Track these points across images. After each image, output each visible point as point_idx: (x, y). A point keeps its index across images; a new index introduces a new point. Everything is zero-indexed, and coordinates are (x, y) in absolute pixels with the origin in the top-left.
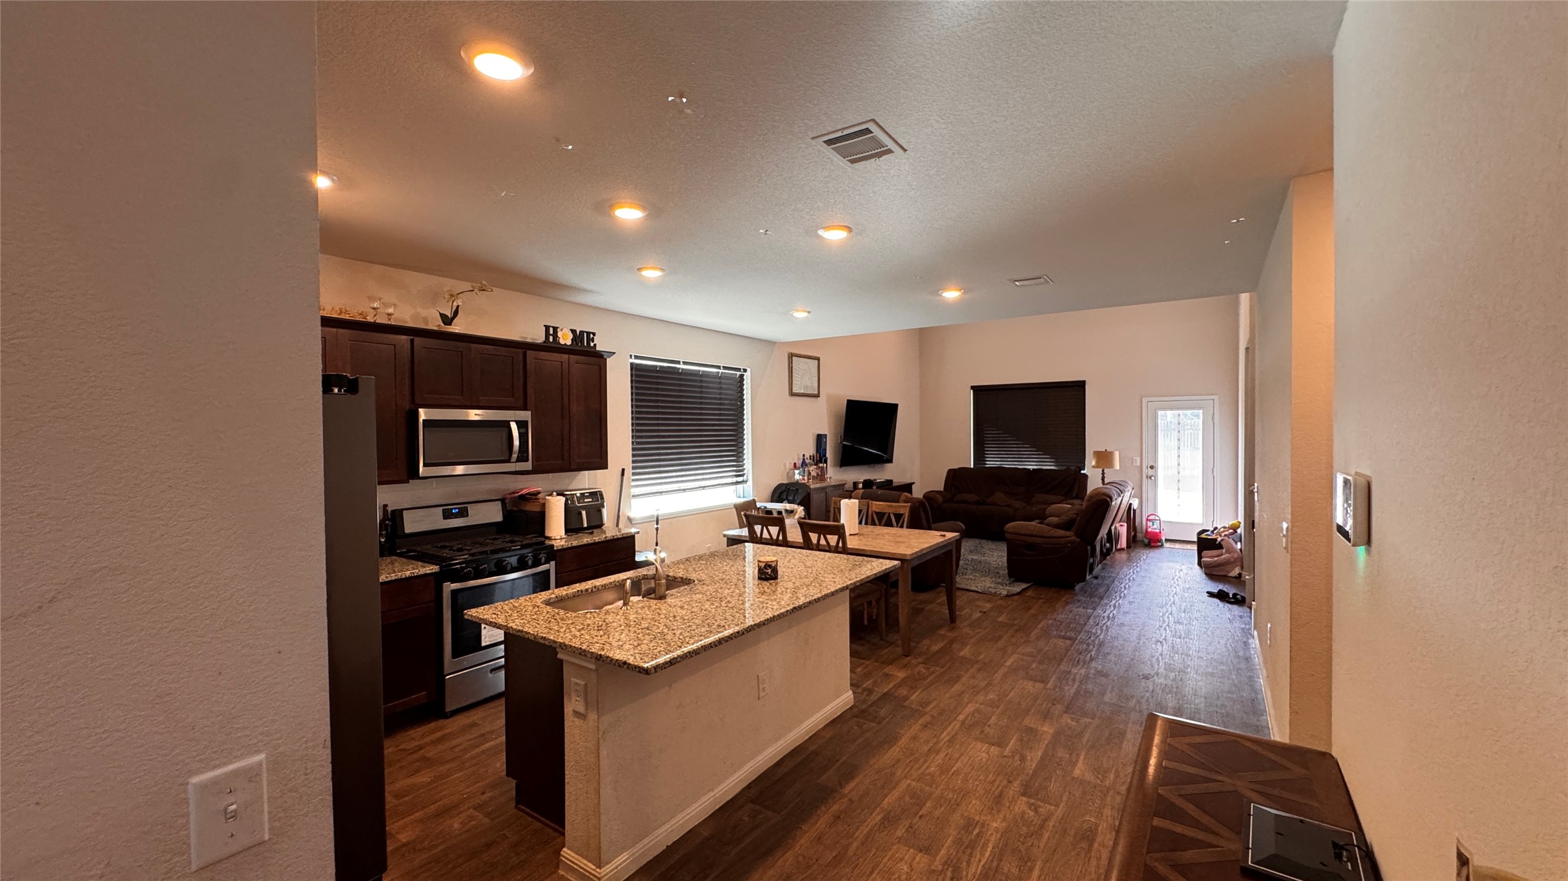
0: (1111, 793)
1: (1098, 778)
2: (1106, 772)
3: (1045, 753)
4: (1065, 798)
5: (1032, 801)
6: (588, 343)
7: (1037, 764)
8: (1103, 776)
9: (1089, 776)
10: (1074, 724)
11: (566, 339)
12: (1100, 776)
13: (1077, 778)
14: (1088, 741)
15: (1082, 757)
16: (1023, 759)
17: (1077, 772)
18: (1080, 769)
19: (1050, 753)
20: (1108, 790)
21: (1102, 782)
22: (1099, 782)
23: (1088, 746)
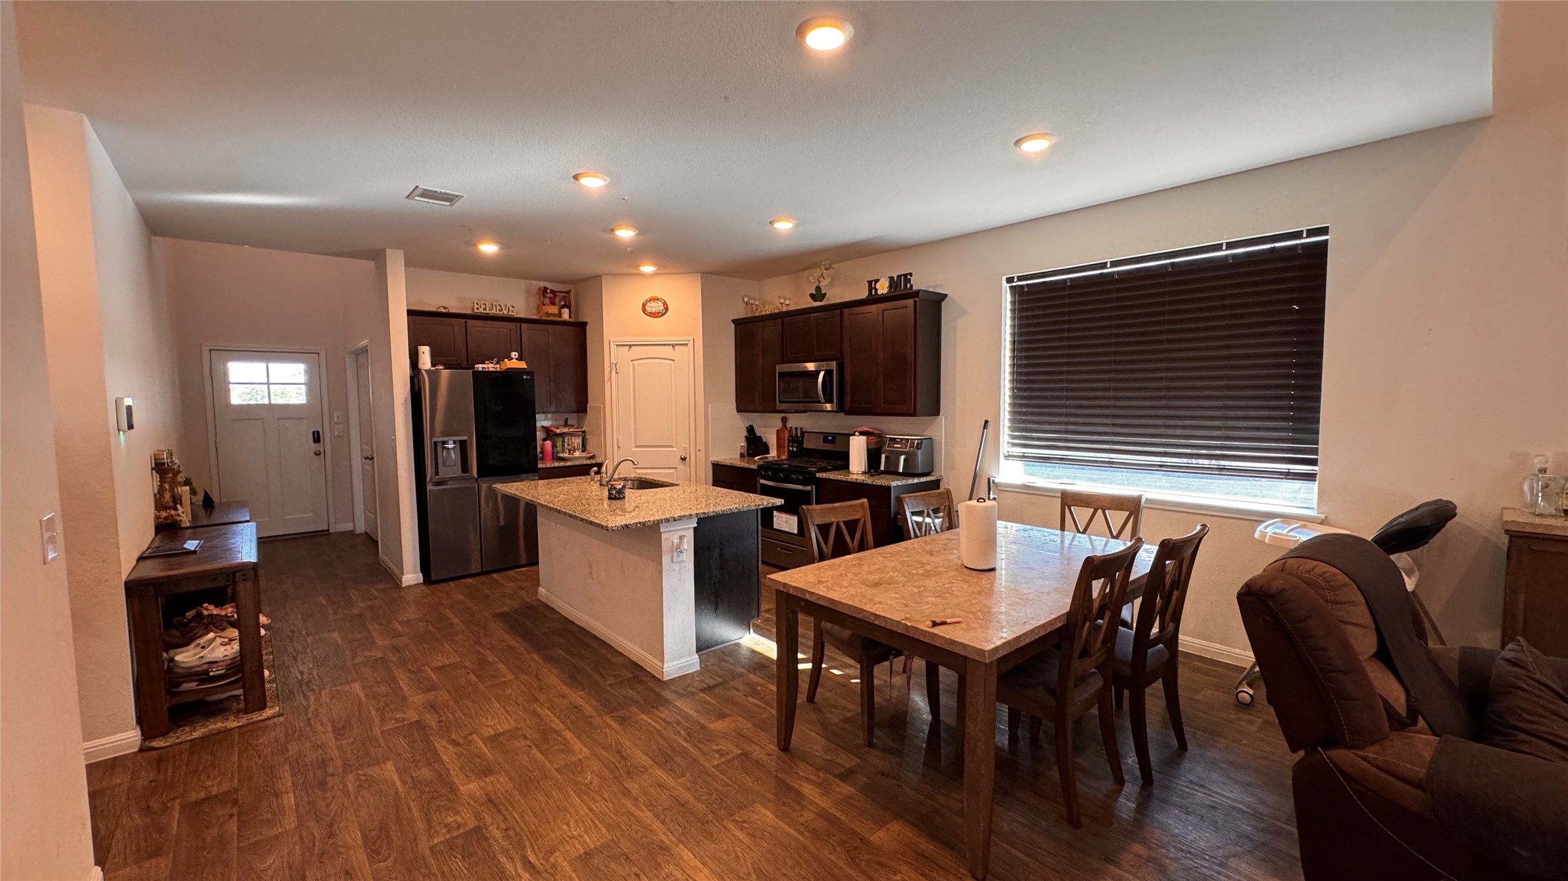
0: (341, 770)
1: (362, 775)
2: (361, 786)
3: (439, 760)
4: (381, 740)
5: (406, 722)
6: (906, 285)
7: (435, 747)
8: (360, 780)
9: (376, 771)
10: (450, 819)
11: (883, 288)
12: (363, 778)
13: (384, 763)
14: (409, 809)
15: (398, 783)
16: (455, 743)
17: (390, 766)
18: (389, 771)
19: (436, 766)
20: (345, 771)
21: (359, 774)
22: (361, 772)
23: (403, 801)
